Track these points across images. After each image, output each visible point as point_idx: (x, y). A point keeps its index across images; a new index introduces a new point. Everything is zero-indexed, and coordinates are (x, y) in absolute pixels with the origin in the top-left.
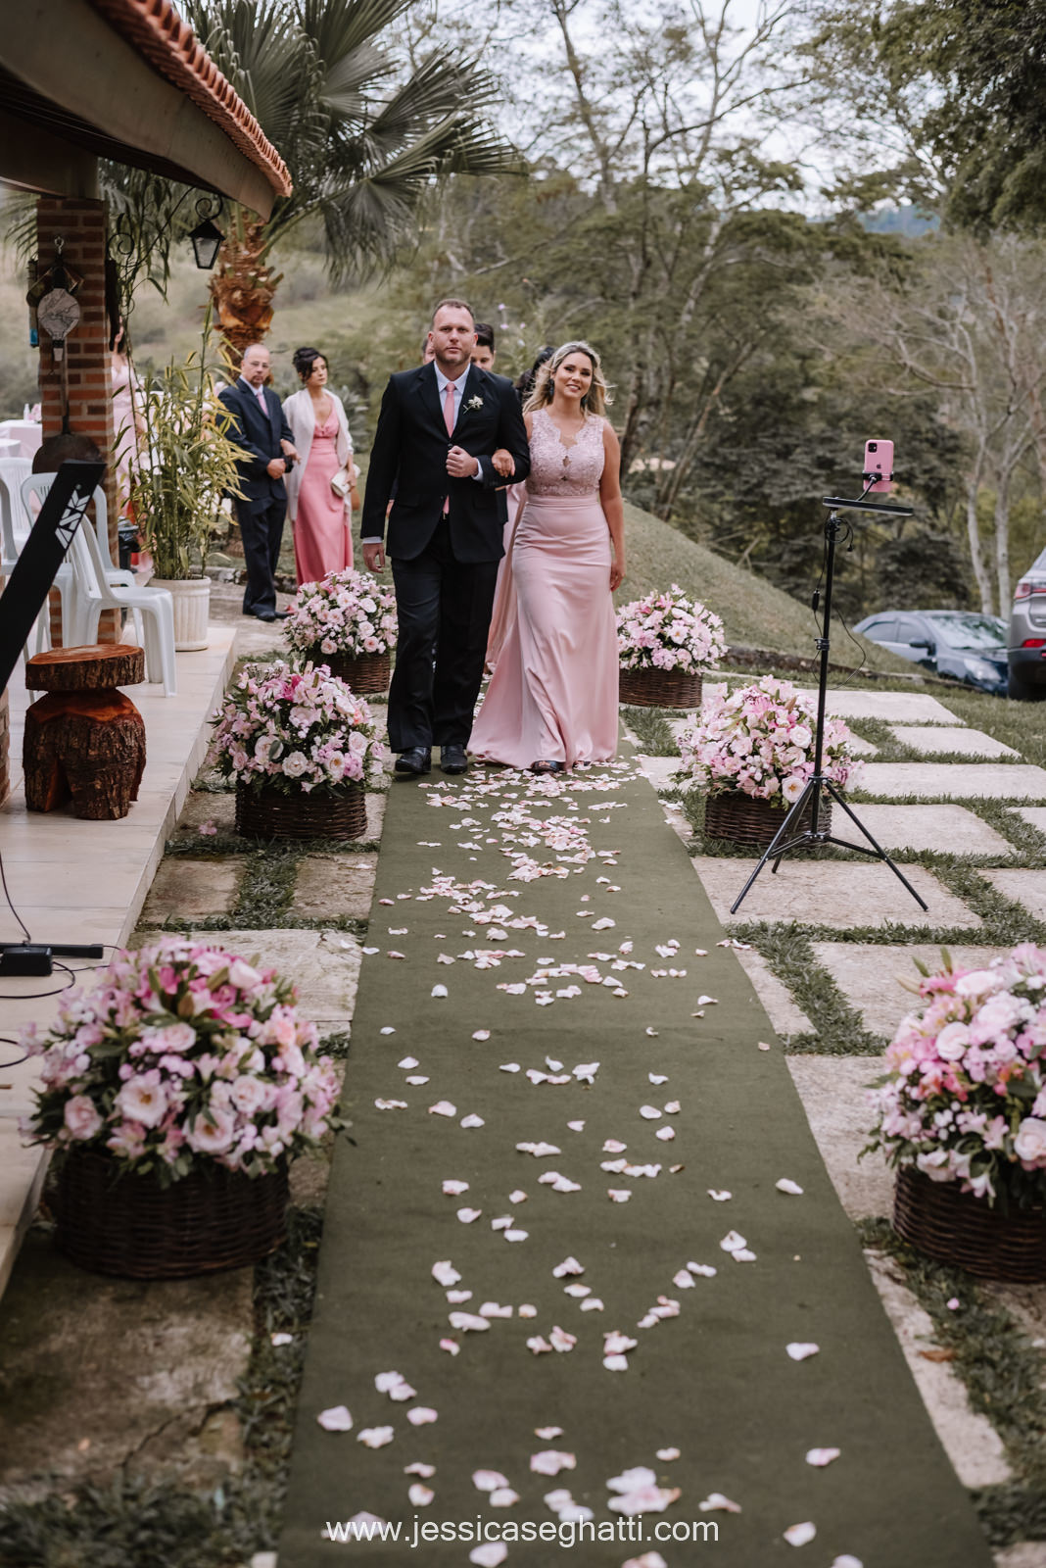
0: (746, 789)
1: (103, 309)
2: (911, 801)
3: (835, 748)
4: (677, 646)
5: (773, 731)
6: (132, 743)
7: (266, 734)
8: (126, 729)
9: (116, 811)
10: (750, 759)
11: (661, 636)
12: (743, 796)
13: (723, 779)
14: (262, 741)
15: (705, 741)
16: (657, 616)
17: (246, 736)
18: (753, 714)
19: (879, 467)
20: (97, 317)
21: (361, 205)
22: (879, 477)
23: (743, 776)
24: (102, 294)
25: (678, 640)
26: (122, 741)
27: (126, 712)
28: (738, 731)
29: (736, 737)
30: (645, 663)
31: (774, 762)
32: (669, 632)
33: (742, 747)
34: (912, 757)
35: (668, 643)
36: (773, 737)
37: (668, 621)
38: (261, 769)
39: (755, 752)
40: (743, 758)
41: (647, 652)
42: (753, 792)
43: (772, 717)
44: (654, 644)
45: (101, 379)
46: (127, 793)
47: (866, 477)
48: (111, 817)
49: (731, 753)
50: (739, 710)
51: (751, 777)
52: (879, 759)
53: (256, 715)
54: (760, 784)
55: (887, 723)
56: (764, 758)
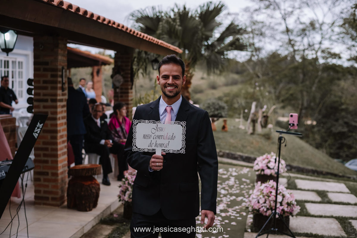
0: (262, 213)
1: (129, 79)
2: (321, 217)
3: (289, 202)
4: (271, 169)
5: (270, 197)
6: (94, 191)
7: (128, 191)
8: (93, 187)
9: (88, 209)
10: (263, 205)
11: (267, 166)
12: (261, 215)
13: (256, 210)
14: (128, 193)
15: (253, 198)
16: (266, 161)
17: (124, 190)
18: (265, 192)
19: (294, 122)
20: (128, 81)
21: (213, 57)
22: (293, 125)
23: (261, 209)
24: (129, 76)
25: (271, 167)
26: (91, 190)
27: (93, 183)
28: (261, 196)
29: (261, 198)
30: (262, 173)
31: (270, 206)
32: (269, 165)
33: (262, 201)
34: (330, 202)
35: (269, 168)
36: (270, 198)
37: (269, 162)
38: (126, 200)
39: (265, 203)
40: (262, 204)
41: (263, 170)
42: (264, 214)
43: (271, 192)
44: (265, 168)
45: (128, 96)
46: (92, 205)
47: (290, 124)
48: (86, 211)
49: (259, 202)
50: (263, 190)
51: (263, 210)
52: (320, 203)
53: (127, 185)
54: (266, 212)
55: (328, 192)
56: (267, 205)
